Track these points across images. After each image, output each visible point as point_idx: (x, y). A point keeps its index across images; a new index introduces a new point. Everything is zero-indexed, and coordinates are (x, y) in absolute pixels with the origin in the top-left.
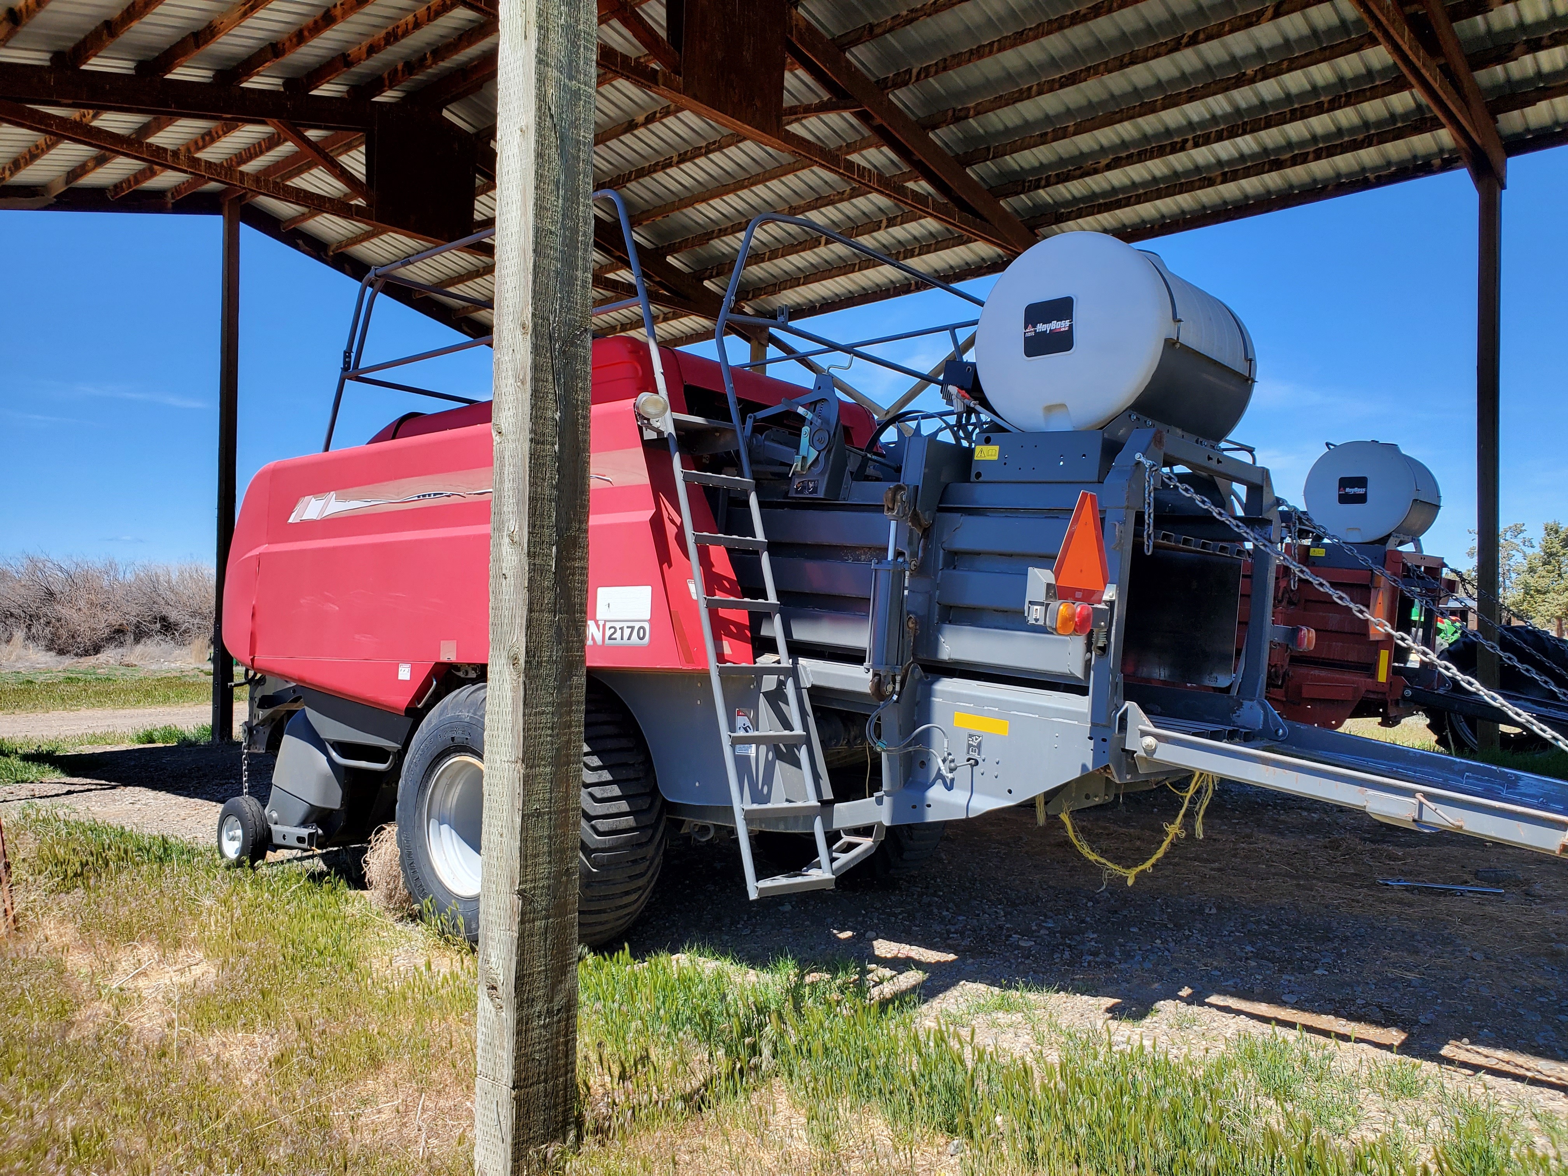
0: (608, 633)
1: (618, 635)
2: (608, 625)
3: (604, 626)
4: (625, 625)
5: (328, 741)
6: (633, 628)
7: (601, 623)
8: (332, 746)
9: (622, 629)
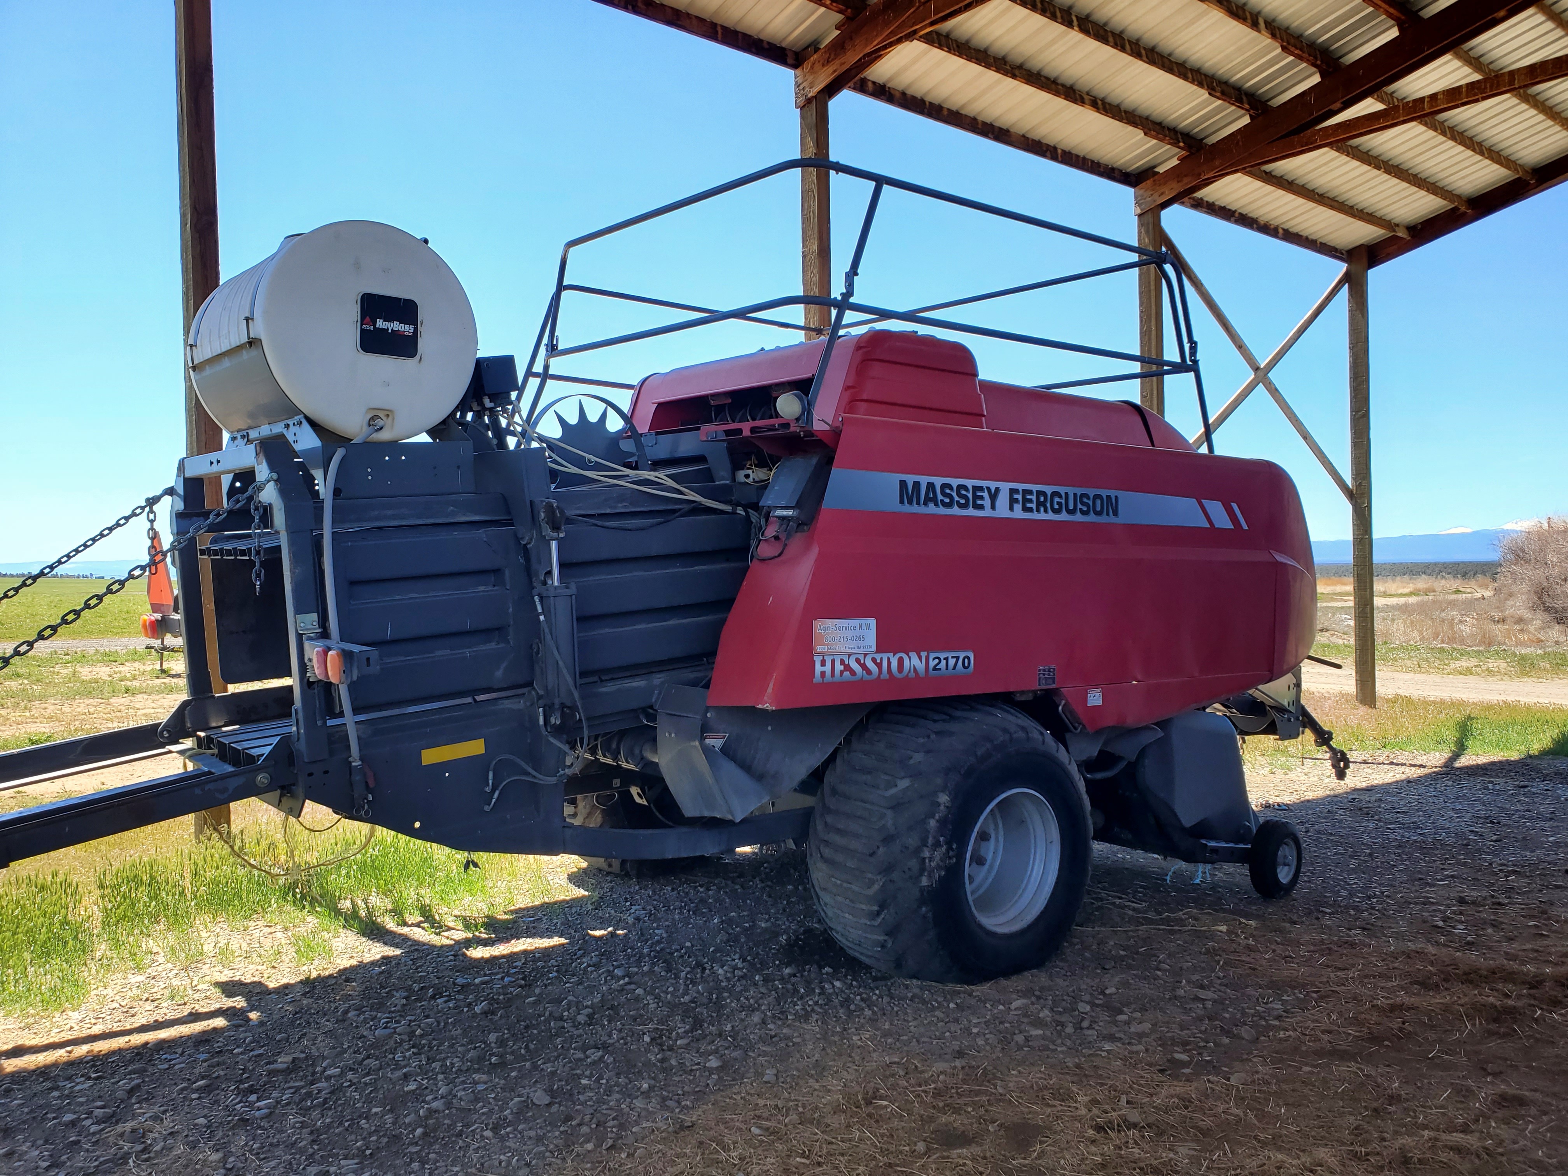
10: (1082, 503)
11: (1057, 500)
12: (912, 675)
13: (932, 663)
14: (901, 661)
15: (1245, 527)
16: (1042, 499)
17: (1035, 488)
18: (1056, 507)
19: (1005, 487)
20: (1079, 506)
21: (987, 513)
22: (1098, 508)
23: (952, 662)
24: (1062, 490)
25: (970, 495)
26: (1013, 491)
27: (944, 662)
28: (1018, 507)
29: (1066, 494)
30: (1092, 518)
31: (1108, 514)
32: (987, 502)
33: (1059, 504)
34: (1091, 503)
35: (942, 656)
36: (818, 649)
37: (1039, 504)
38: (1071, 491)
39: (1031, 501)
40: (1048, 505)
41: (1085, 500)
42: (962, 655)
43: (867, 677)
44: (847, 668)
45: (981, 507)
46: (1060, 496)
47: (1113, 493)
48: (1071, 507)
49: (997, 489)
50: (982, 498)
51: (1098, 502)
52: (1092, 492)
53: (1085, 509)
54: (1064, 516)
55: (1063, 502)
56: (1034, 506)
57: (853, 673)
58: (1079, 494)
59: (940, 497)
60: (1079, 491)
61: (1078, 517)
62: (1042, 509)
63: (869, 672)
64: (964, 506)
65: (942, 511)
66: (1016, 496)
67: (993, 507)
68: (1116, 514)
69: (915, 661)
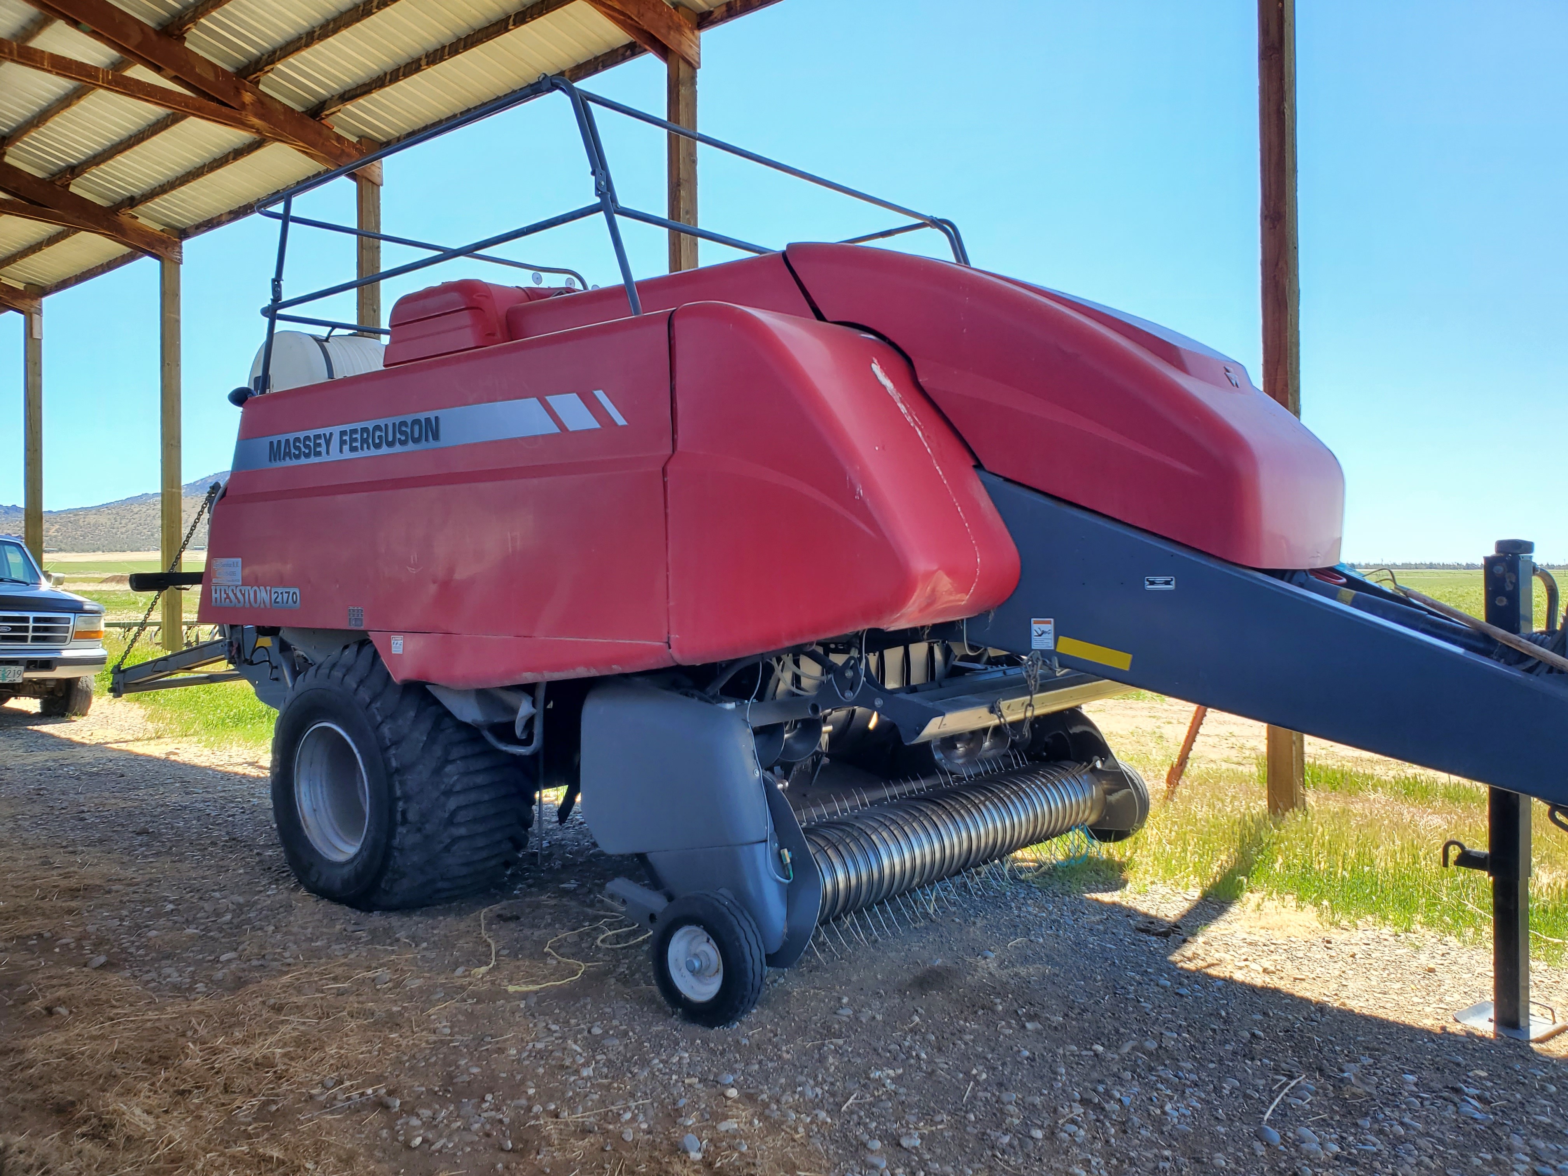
10: (401, 433)
11: (378, 433)
12: (262, 606)
13: (274, 596)
14: (255, 592)
15: (621, 421)
16: (365, 435)
17: (358, 426)
18: (377, 441)
19: (336, 430)
20: (398, 436)
21: (324, 458)
22: (416, 435)
23: (286, 595)
24: (381, 422)
25: (312, 444)
26: (343, 433)
27: (280, 596)
28: (346, 448)
29: (386, 425)
30: (411, 446)
31: (427, 440)
32: (323, 449)
33: (380, 437)
34: (409, 431)
35: (280, 590)
36: (214, 581)
37: (364, 441)
38: (389, 421)
39: (356, 440)
40: (370, 441)
41: (404, 429)
42: (292, 590)
43: (238, 605)
44: (228, 597)
45: (319, 454)
46: (381, 430)
47: (431, 415)
48: (390, 439)
49: (331, 434)
50: (319, 445)
51: (417, 428)
52: (409, 418)
53: (403, 438)
54: (385, 450)
55: (383, 434)
56: (358, 444)
57: (231, 602)
58: (397, 424)
59: (293, 451)
60: (397, 420)
61: (398, 449)
62: (365, 446)
63: (239, 602)
64: (307, 456)
65: (295, 462)
66: (344, 438)
67: (328, 453)
68: (436, 437)
69: (264, 594)
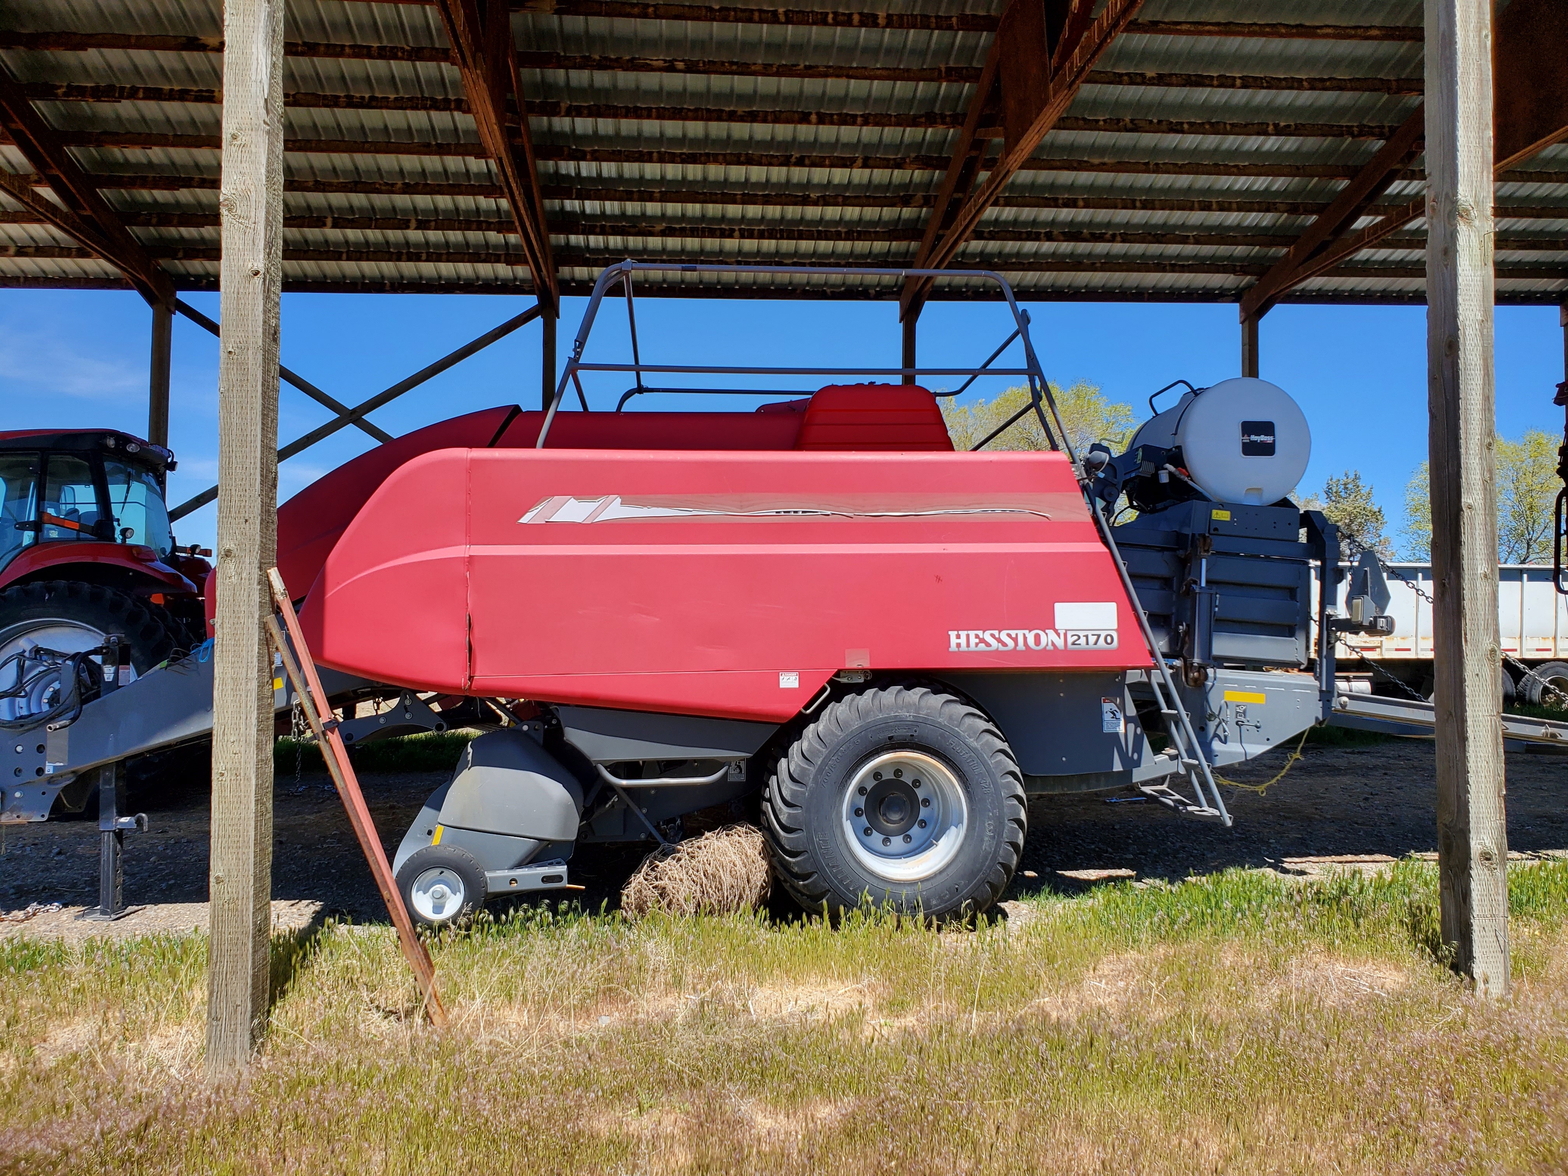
0: (1070, 640)
1: (1083, 641)
2: (1069, 634)
3: (1065, 635)
4: (1089, 633)
5: (601, 762)
6: (1099, 636)
7: (1062, 633)
8: (606, 768)
9: (1087, 636)
